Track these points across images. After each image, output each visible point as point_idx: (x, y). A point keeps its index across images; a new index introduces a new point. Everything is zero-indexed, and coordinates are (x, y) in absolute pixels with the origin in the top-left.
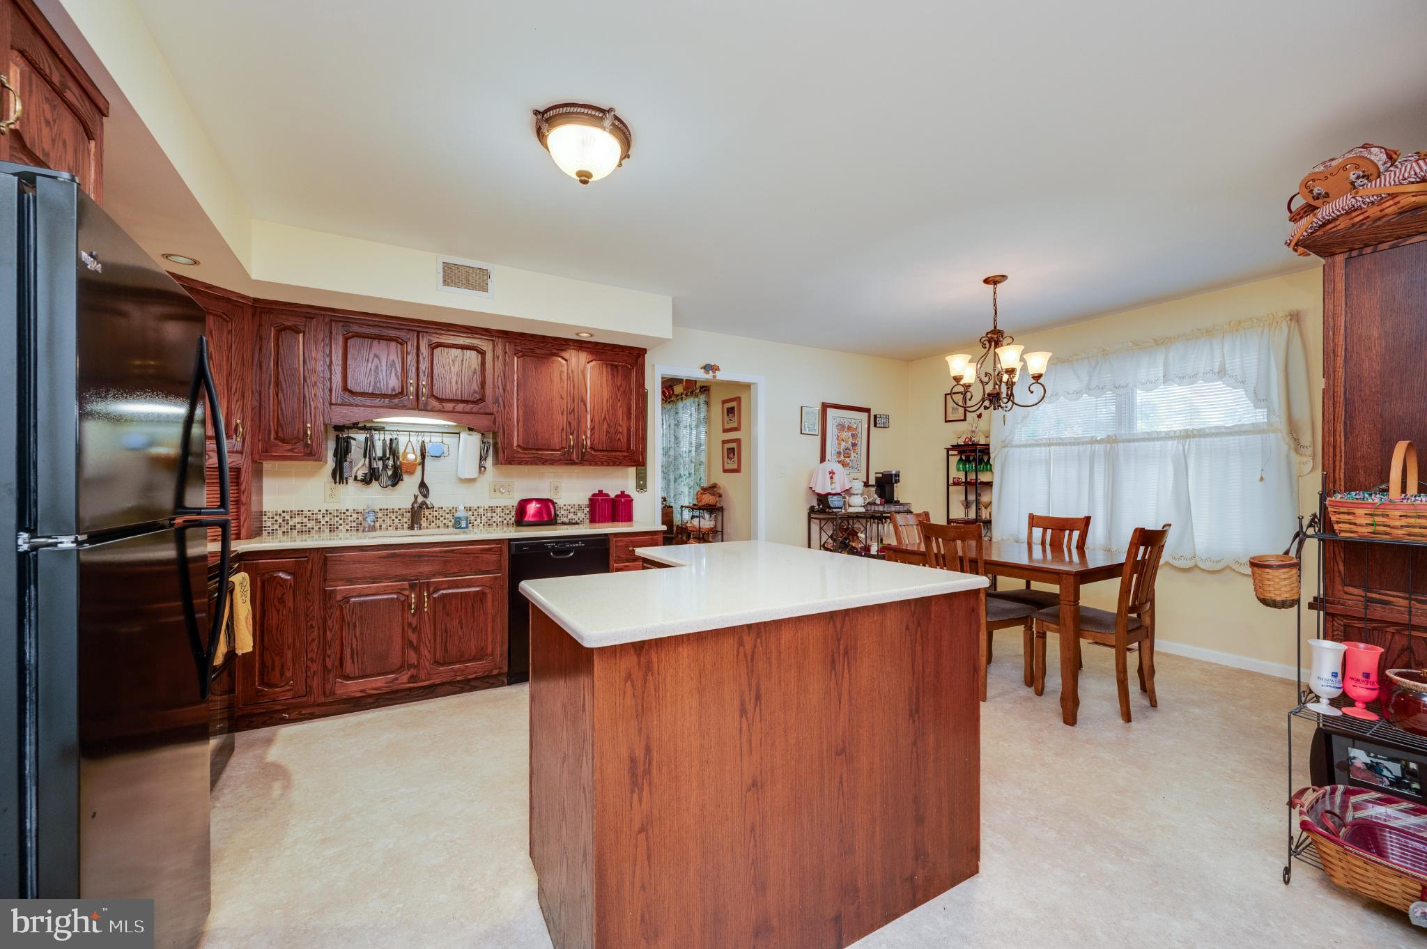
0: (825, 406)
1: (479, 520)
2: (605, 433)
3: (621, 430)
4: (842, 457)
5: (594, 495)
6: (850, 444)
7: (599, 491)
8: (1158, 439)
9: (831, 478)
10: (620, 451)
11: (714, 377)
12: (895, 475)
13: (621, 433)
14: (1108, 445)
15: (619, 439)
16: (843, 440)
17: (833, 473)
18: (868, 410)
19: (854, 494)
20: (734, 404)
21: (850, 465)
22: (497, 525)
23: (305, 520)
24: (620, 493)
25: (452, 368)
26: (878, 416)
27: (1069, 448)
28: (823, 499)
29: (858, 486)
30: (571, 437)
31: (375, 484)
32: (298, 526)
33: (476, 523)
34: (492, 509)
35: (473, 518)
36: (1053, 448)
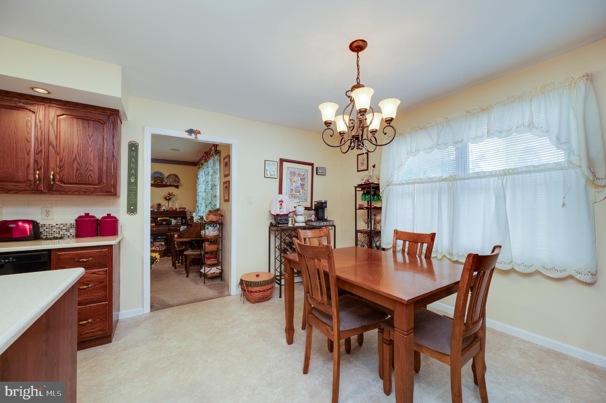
0: (282, 161)
3: (91, 168)
4: (294, 192)
5: (80, 217)
6: (299, 184)
7: (86, 214)
8: (484, 177)
9: (281, 205)
10: (91, 184)
11: (196, 138)
12: (324, 203)
13: (92, 171)
14: (450, 182)
16: (294, 182)
17: (282, 202)
18: (312, 165)
19: (298, 215)
21: (300, 197)
24: (107, 215)
26: (318, 168)
27: (426, 184)
28: (276, 217)
29: (301, 210)
30: (38, 172)
36: (416, 185)
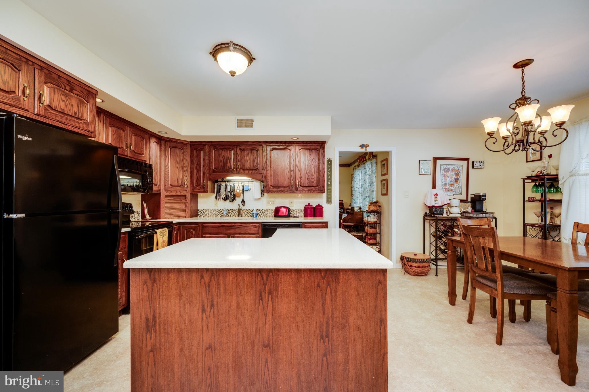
0: (435, 159)
1: (262, 214)
2: (306, 180)
3: (314, 177)
4: (448, 186)
5: (306, 205)
6: (453, 178)
7: (308, 204)
9: (436, 198)
10: (314, 187)
11: (366, 150)
12: (483, 196)
13: (314, 179)
15: (313, 181)
16: (448, 177)
17: (437, 195)
18: (467, 160)
19: (453, 207)
20: (385, 162)
21: (454, 190)
22: (269, 216)
23: (209, 212)
24: (318, 205)
25: (248, 158)
26: (475, 162)
28: (431, 208)
29: (456, 202)
30: (292, 181)
31: (228, 201)
32: (207, 214)
33: (261, 215)
34: (267, 211)
35: (260, 214)
